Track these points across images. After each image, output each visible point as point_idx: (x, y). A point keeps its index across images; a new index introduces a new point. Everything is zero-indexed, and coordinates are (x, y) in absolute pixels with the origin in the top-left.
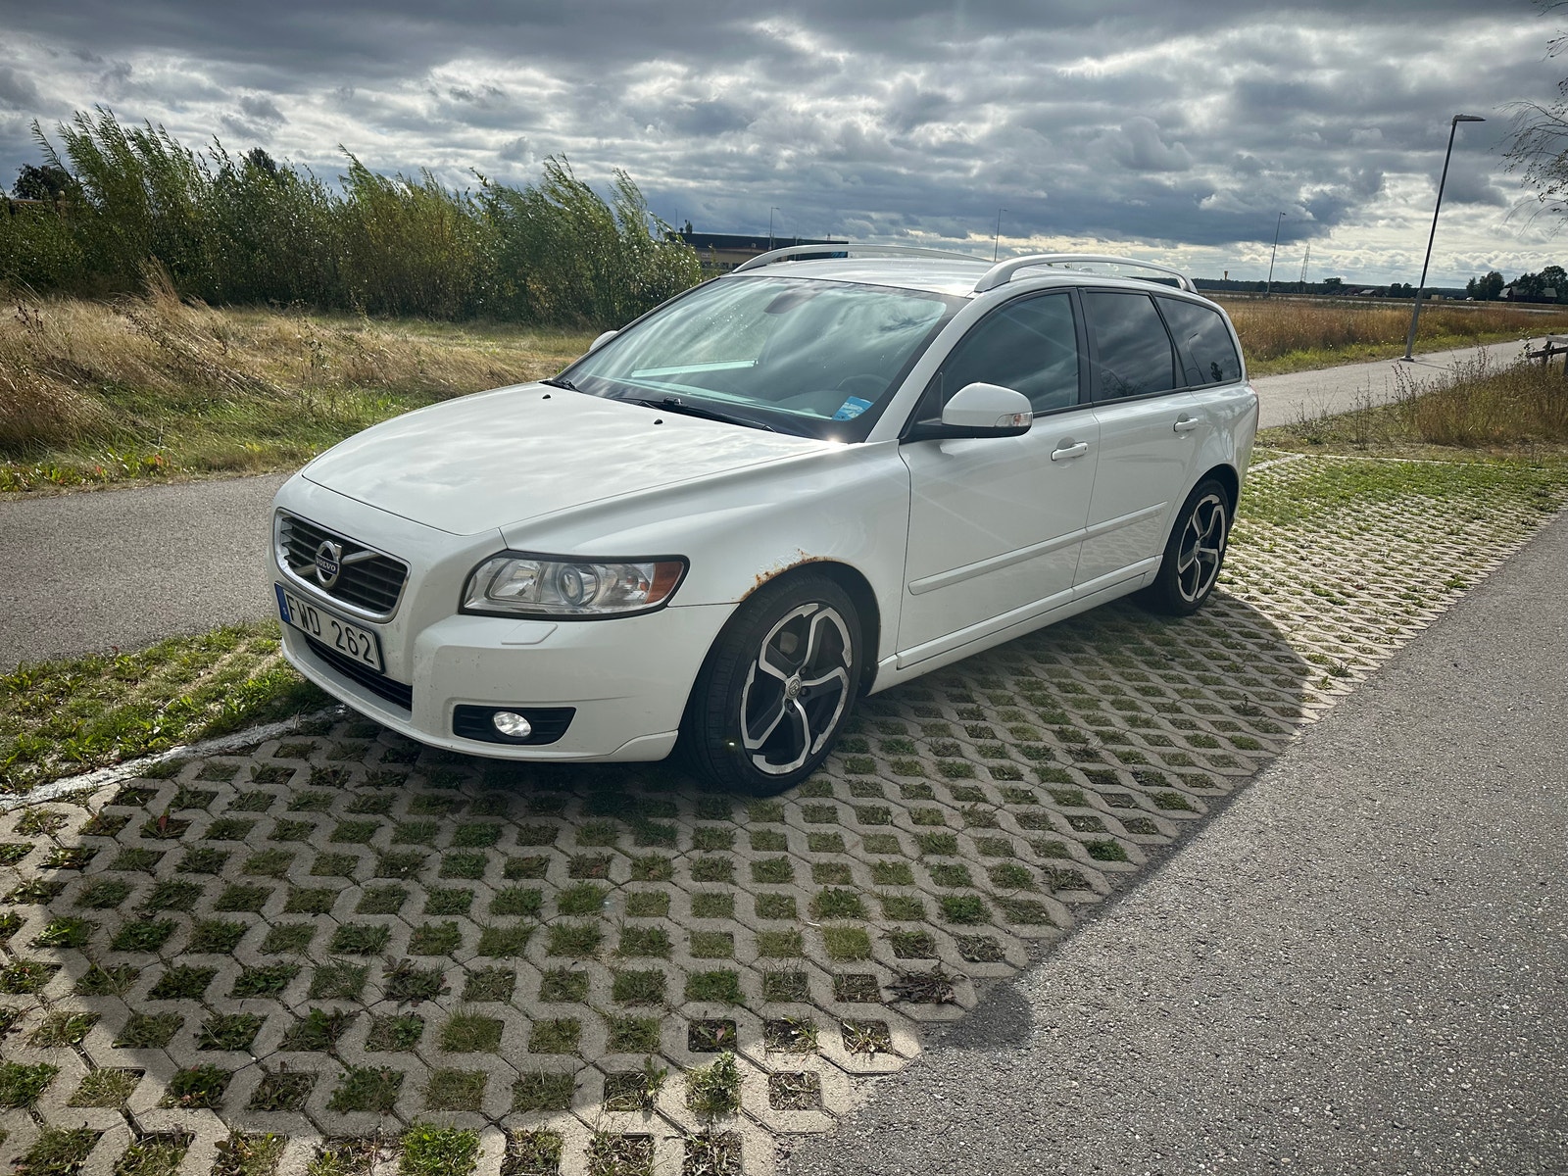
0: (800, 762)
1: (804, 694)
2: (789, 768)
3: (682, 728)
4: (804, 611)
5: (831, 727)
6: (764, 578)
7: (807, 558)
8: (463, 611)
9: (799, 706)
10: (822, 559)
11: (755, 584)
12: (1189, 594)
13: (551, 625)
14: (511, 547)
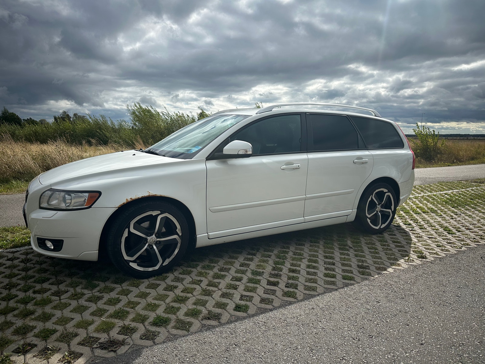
0: (157, 268)
1: (157, 243)
2: (150, 269)
3: (100, 250)
4: (154, 213)
5: (173, 257)
6: (129, 200)
7: (151, 194)
8: (41, 208)
9: (155, 247)
10: (159, 195)
11: (124, 201)
12: (376, 226)
13: (55, 212)
14: (52, 188)
